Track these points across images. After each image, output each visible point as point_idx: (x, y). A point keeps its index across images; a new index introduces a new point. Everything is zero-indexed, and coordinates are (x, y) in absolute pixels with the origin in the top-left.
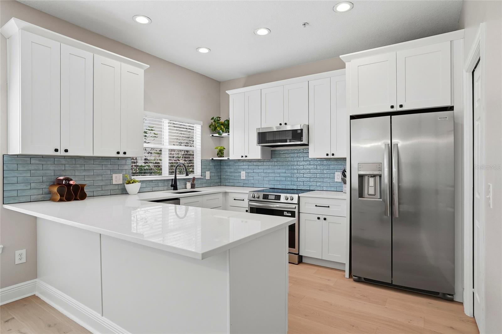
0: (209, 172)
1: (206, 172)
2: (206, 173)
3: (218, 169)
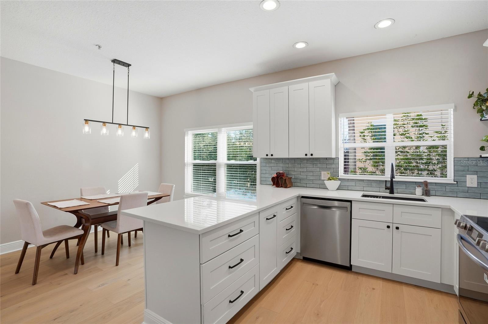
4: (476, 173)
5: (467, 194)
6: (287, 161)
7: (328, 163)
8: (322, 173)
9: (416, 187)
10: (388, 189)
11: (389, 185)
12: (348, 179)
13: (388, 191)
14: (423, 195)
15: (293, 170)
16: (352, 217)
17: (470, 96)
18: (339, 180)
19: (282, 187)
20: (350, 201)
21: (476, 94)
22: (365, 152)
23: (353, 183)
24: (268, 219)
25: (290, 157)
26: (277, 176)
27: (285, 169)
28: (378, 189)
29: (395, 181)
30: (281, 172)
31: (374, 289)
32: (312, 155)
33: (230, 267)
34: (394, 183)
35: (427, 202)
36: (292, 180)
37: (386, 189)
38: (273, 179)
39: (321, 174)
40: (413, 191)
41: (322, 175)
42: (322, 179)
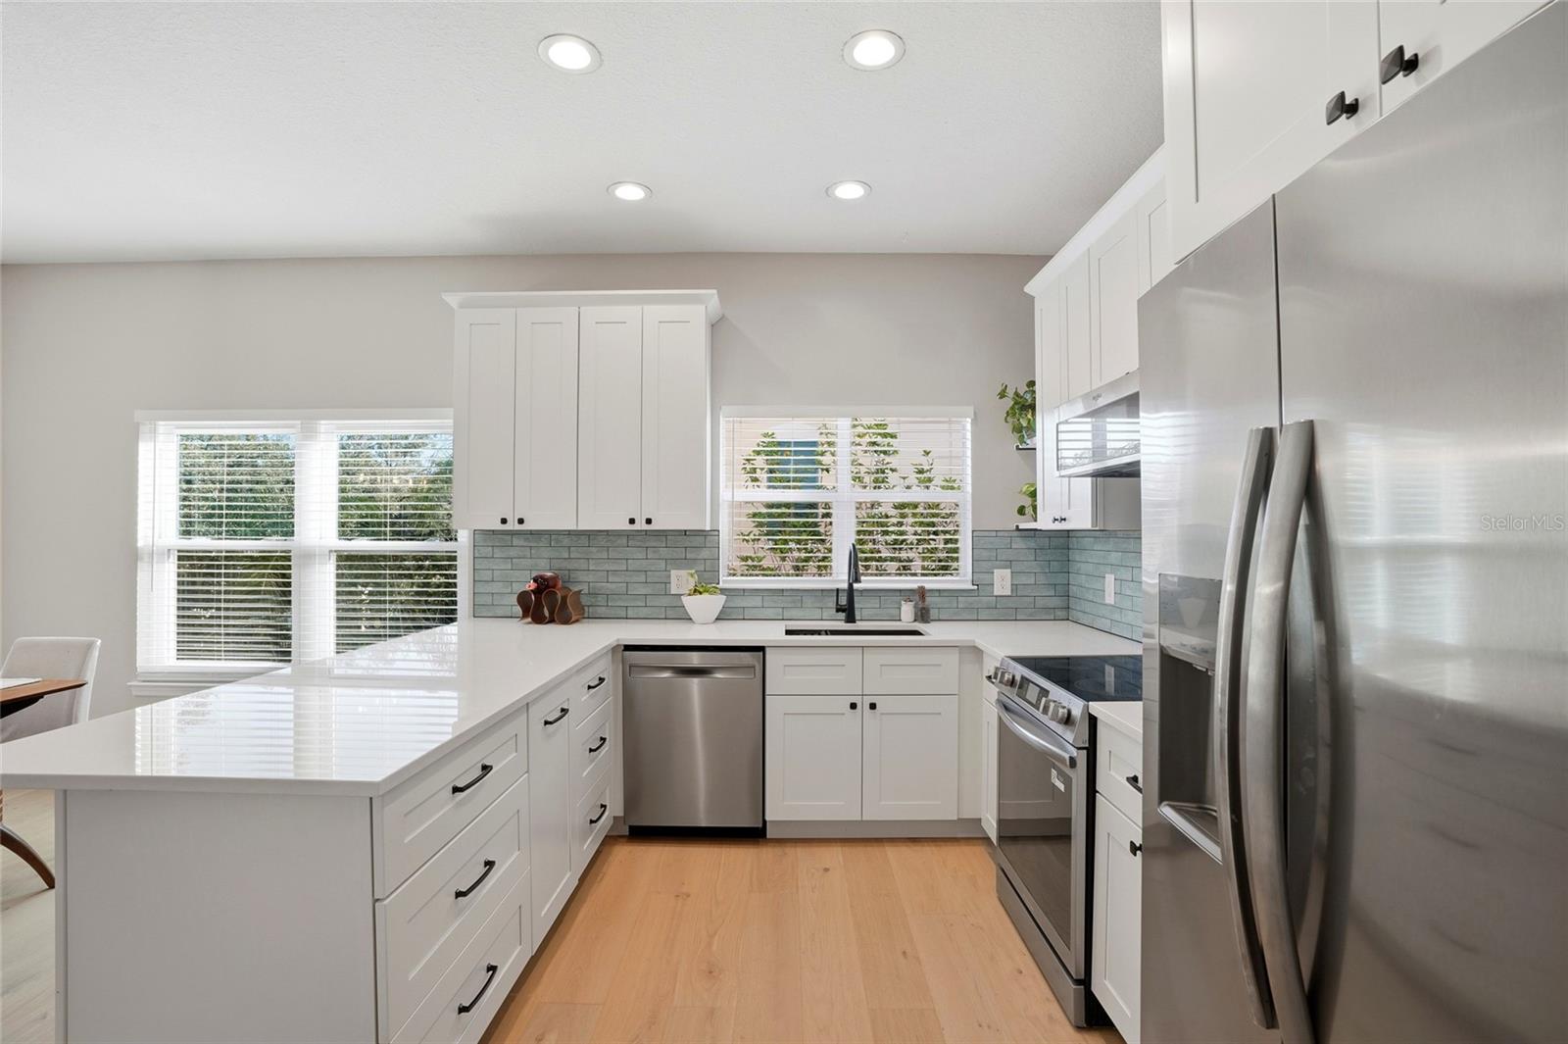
0: (1009, 570)
1: (995, 571)
2: (993, 573)
3: (1055, 563)
4: (1009, 564)
5: (995, 612)
6: (566, 541)
7: (688, 544)
8: (674, 573)
9: (903, 602)
10: (843, 611)
11: (843, 601)
12: (744, 590)
13: (842, 615)
14: (915, 620)
15: (585, 567)
16: (767, 692)
17: (1002, 395)
18: (722, 594)
19: (552, 621)
20: (761, 649)
21: (1010, 392)
22: (755, 515)
23: (757, 601)
24: (551, 723)
25: (580, 528)
26: (538, 588)
27: (557, 566)
28: (817, 613)
29: (857, 590)
30: (549, 574)
31: (826, 870)
32: (649, 521)
33: (459, 894)
34: (855, 594)
35: (928, 634)
36: (584, 600)
37: (838, 610)
38: (523, 598)
39: (669, 576)
40: (895, 612)
41: (673, 579)
42: (672, 592)
